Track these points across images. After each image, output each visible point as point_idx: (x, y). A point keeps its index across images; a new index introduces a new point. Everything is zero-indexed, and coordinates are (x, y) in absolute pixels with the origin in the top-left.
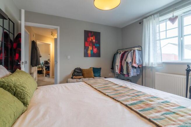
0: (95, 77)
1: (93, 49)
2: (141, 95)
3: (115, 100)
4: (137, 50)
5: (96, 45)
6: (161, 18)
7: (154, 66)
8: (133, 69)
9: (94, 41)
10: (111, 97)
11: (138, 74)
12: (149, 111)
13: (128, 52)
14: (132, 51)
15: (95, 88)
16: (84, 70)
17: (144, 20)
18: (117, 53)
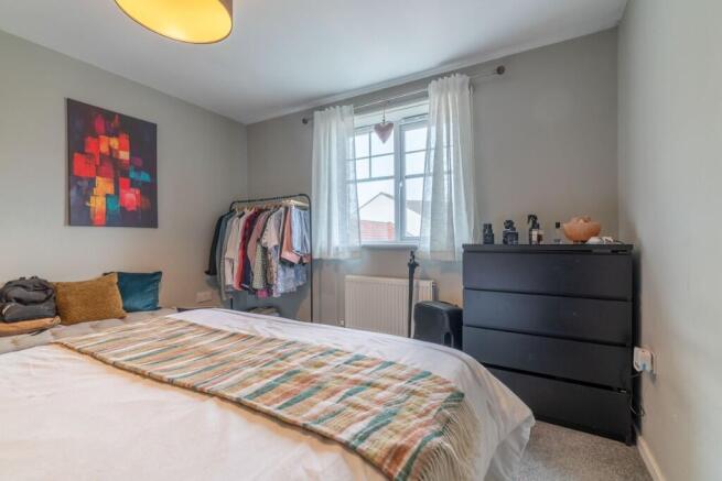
0: (129, 315)
1: (117, 192)
2: (294, 353)
3: (202, 392)
4: (297, 206)
5: (133, 175)
6: (359, 120)
7: (341, 257)
8: (284, 270)
9: (124, 155)
10: (183, 387)
11: (301, 283)
12: (307, 400)
13: (266, 213)
14: (282, 209)
15: (114, 365)
16: (65, 285)
17: (317, 113)
18: (231, 212)
